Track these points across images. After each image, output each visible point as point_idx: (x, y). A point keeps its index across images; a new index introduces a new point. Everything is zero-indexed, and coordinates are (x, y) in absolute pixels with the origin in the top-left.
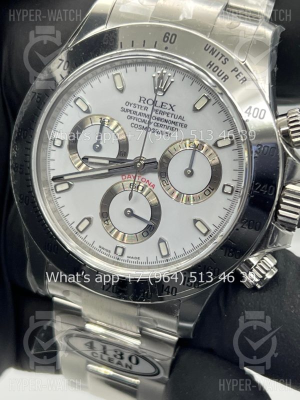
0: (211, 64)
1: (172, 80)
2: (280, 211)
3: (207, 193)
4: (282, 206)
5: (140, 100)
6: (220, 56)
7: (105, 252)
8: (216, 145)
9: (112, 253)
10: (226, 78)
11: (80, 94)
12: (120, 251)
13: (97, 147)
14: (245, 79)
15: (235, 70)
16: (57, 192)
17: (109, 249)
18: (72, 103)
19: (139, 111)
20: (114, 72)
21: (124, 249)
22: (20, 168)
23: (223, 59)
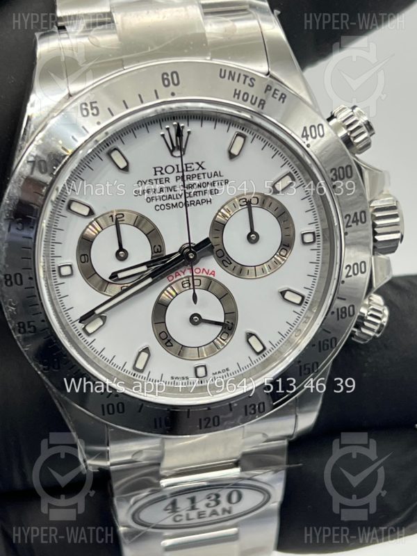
0: (237, 92)
1: (188, 130)
2: (378, 237)
3: (283, 252)
5: (156, 171)
10: (262, 103)
11: (72, 196)
12: (201, 372)
13: (121, 254)
14: (283, 97)
15: (268, 88)
16: (89, 335)
17: (185, 376)
18: (65, 212)
20: (107, 149)
21: (205, 366)
22: (29, 327)
23: (248, 81)
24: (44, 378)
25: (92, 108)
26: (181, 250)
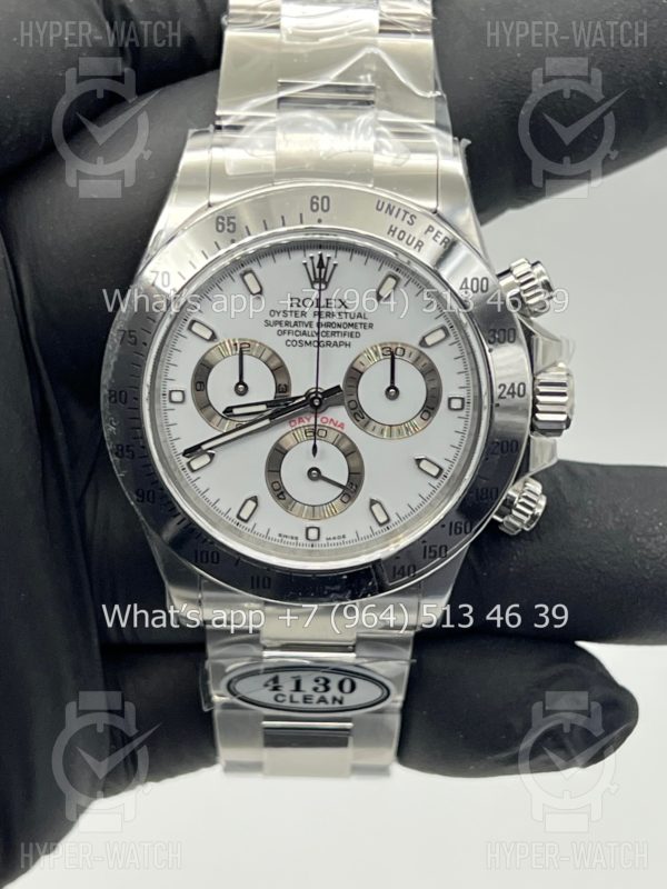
0: (393, 228)
1: (335, 262)
2: (537, 415)
3: (426, 416)
4: (540, 408)
6: (402, 213)
7: (290, 540)
8: (423, 343)
9: (302, 539)
10: (420, 245)
11: (196, 315)
12: (313, 534)
13: (242, 388)
15: (430, 229)
16: (193, 471)
17: (295, 535)
18: (185, 332)
20: (242, 270)
21: (318, 529)
22: (128, 451)
23: (408, 218)
24: (137, 510)
25: (229, 223)
26: (307, 395)
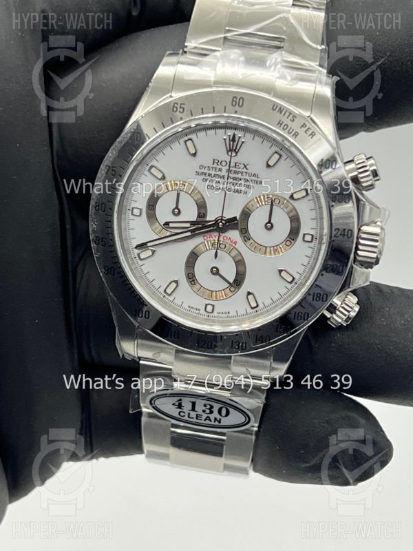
0: (281, 122)
1: (243, 140)
2: (359, 252)
3: (288, 243)
4: (360, 247)
5: (214, 162)
6: (287, 114)
7: (195, 311)
8: (292, 197)
9: (202, 311)
10: (296, 135)
11: (154, 163)
12: (209, 308)
13: (177, 211)
14: (313, 134)
15: (304, 125)
16: (141, 259)
17: (198, 308)
18: (146, 172)
19: (213, 173)
20: (186, 138)
21: (213, 306)
22: (102, 241)
23: (291, 117)
25: (181, 107)
26: (216, 221)
